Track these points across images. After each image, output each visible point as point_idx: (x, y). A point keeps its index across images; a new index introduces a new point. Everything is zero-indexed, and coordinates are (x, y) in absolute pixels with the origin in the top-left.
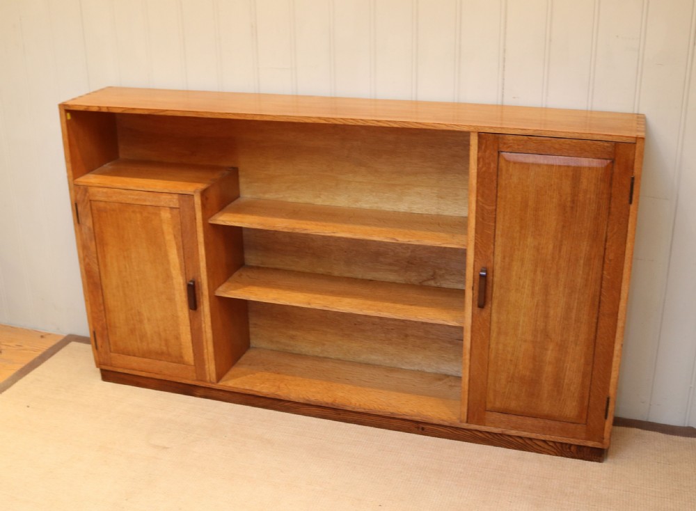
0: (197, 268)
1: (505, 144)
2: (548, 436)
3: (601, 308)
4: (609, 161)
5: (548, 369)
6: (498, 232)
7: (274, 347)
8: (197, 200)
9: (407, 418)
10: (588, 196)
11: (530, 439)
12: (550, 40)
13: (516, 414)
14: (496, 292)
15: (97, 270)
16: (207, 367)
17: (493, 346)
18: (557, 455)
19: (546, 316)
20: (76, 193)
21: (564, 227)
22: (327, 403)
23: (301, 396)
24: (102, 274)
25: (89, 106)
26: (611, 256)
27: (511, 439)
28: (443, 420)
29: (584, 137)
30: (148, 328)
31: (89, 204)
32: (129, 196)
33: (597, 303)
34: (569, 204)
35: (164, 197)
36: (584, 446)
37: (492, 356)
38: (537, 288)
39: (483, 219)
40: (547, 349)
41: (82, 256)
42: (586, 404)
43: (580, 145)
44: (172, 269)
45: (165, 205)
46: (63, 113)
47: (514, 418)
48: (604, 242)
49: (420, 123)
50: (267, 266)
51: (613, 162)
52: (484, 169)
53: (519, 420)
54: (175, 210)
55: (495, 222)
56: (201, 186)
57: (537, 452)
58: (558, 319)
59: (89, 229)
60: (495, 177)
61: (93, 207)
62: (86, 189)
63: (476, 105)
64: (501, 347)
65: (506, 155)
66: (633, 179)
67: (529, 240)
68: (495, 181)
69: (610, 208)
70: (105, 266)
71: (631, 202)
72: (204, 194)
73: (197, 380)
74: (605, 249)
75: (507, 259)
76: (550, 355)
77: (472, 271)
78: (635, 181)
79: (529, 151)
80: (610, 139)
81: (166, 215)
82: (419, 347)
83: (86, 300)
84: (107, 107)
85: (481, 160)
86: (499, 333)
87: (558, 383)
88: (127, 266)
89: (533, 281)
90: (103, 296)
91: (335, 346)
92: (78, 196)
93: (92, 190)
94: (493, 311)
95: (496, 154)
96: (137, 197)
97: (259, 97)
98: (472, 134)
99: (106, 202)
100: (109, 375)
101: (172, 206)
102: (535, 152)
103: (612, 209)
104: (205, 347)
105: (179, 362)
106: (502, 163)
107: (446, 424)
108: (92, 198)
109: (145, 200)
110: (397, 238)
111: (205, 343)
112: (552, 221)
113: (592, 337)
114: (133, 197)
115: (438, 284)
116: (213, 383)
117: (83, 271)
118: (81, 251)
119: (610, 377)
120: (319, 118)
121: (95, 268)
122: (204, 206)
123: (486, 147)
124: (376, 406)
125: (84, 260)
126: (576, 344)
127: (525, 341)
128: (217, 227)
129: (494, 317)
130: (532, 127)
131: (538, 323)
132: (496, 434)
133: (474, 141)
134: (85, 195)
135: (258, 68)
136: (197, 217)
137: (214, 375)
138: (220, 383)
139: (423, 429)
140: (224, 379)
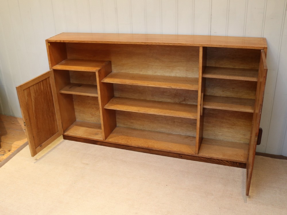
7: (125, 126)
8: (97, 74)
9: (176, 152)
11: (222, 160)
12: (229, 11)
18: (232, 166)
22: (146, 147)
23: (136, 145)
27: (214, 160)
28: (189, 153)
29: (243, 47)
36: (242, 163)
49: (180, 44)
50: (122, 97)
56: (98, 69)
57: (224, 165)
63: (201, 36)
72: (99, 71)
80: (253, 48)
82: (179, 126)
84: (63, 40)
91: (148, 126)
97: (118, 35)
98: (200, 47)
100: (65, 137)
107: (190, 155)
110: (171, 87)
115: (186, 103)
116: (104, 140)
120: (142, 42)
122: (99, 76)
124: (164, 148)
128: (104, 83)
130: (223, 44)
133: (201, 50)
135: (118, 24)
136: (97, 80)
137: (104, 137)
138: (106, 140)
139: (181, 156)
140: (107, 138)
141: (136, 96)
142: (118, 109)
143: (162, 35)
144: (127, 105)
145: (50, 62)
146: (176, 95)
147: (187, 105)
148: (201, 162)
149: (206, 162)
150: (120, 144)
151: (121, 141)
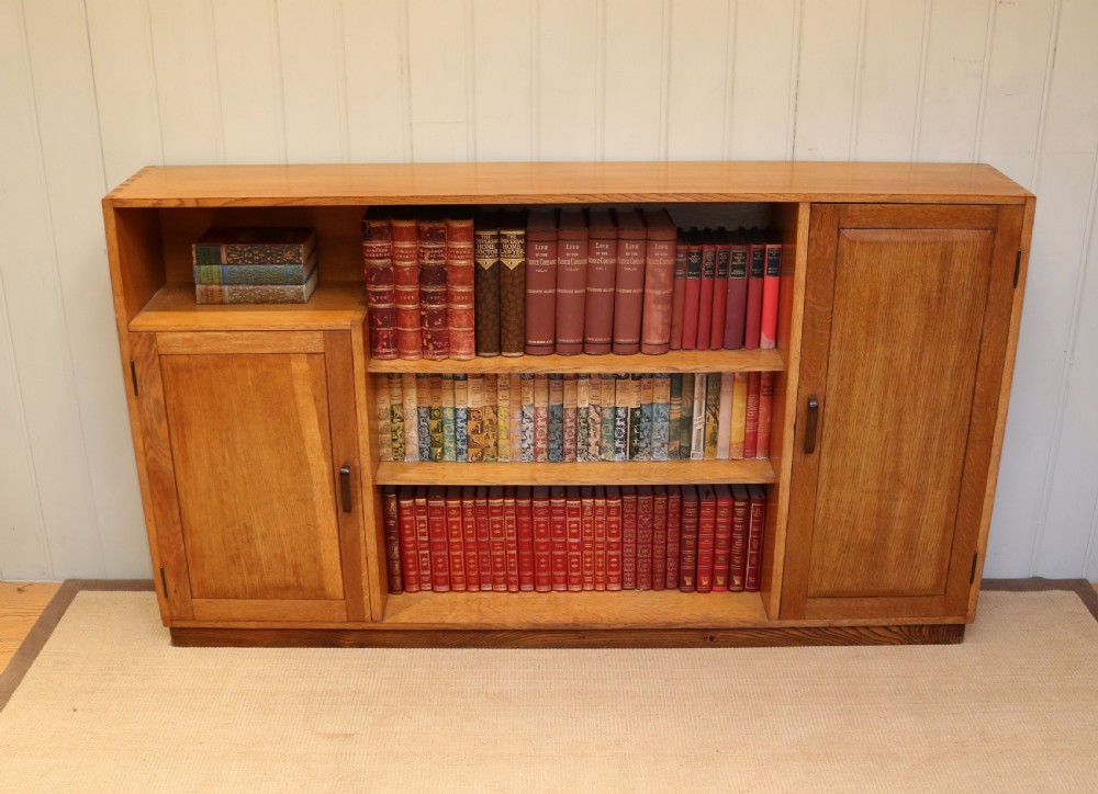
0: (354, 444)
1: (848, 217)
2: (893, 619)
3: (972, 433)
4: (989, 231)
5: (898, 527)
6: (834, 343)
8: (358, 338)
10: (961, 282)
11: (867, 627)
13: (850, 596)
14: (828, 428)
15: (171, 468)
16: (366, 597)
17: (821, 505)
18: (902, 643)
19: (898, 453)
20: (133, 344)
21: (926, 326)
22: (567, 625)
23: (522, 620)
24: (180, 473)
25: (161, 200)
26: (986, 360)
27: (839, 632)
28: (743, 623)
29: (958, 200)
30: (262, 550)
31: (157, 361)
32: (234, 342)
33: (966, 427)
34: (934, 295)
35: (298, 336)
36: (940, 625)
37: (820, 520)
38: (887, 417)
39: (813, 326)
40: (897, 500)
41: (141, 447)
42: (946, 567)
43: (952, 212)
44: (308, 452)
45: (298, 350)
46: (111, 213)
47: (845, 603)
48: (978, 343)
49: (725, 195)
51: (994, 231)
52: (817, 255)
53: (853, 602)
54: (316, 357)
55: (831, 330)
57: (876, 644)
58: (914, 456)
59: (157, 402)
60: (832, 266)
61: (165, 366)
62: (151, 337)
64: (832, 504)
65: (847, 233)
66: (1019, 253)
67: (878, 350)
68: (833, 272)
69: (988, 295)
70: (186, 460)
71: (1015, 285)
73: (348, 621)
74: (980, 352)
75: (846, 379)
76: (901, 506)
77: (795, 401)
78: (1022, 256)
79: (883, 226)
80: (990, 201)
81: (300, 366)
83: (147, 520)
84: (197, 199)
85: (813, 241)
86: (830, 486)
87: (910, 544)
88: (227, 456)
89: (882, 406)
90: (180, 509)
92: (137, 350)
93: (161, 338)
94: (823, 455)
95: (835, 232)
96: (250, 342)
98: (801, 206)
99: (189, 355)
100: (183, 636)
101: (311, 349)
102: (890, 226)
103: (991, 297)
104: (364, 567)
105: (317, 598)
106: (844, 245)
107: (749, 625)
108: (162, 351)
109: (262, 346)
111: (363, 562)
112: (910, 321)
113: (958, 474)
114: (240, 342)
116: (376, 622)
117: (144, 472)
118: (140, 441)
119: (979, 526)
120: (568, 195)
121: (167, 465)
122: (364, 346)
123: (821, 222)
124: (639, 616)
125: (146, 455)
126: (937, 487)
127: (868, 492)
129: (825, 464)
130: (885, 191)
131: (887, 465)
132: (818, 628)
133: (804, 216)
134: (150, 347)
135: (411, 125)
136: (356, 364)
137: (377, 610)
138: (387, 621)
139: (712, 639)
140: (388, 613)
143: (602, 164)
145: (121, 300)
148: (792, 648)
149: (808, 644)
150: (450, 627)
151: (454, 614)
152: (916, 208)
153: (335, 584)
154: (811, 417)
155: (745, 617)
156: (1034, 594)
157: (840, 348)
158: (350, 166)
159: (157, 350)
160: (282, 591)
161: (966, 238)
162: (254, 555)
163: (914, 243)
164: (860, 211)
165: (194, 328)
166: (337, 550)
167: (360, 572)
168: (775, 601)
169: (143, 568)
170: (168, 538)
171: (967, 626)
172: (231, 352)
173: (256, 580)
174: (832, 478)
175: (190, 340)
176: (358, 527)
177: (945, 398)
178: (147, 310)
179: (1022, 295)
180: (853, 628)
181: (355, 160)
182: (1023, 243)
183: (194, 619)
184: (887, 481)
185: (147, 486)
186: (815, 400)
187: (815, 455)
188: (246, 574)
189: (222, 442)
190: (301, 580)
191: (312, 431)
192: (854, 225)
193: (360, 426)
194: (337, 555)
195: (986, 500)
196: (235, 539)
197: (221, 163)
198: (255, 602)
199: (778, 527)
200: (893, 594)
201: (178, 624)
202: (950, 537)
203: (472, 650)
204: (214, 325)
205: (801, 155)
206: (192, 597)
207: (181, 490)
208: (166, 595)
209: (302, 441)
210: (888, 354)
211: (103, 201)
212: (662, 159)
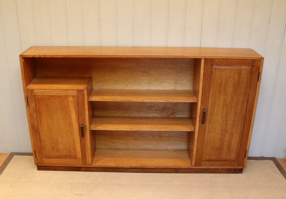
0: (84, 119)
1: (214, 62)
2: (224, 167)
3: (246, 119)
4: (251, 67)
5: (226, 143)
6: (210, 95)
7: (106, 147)
8: (85, 92)
9: (172, 168)
10: (244, 80)
11: (217, 169)
14: (208, 117)
15: (37, 125)
16: (87, 159)
17: (206, 137)
18: (226, 173)
19: (226, 124)
20: (27, 93)
21: (235, 91)
22: (139, 167)
23: (128, 165)
24: (39, 126)
25: (35, 55)
26: (250, 100)
29: (243, 58)
30: (61, 146)
31: (34, 97)
32: (53, 93)
33: (244, 118)
34: (237, 83)
35: (69, 92)
36: (236, 169)
37: (206, 141)
38: (223, 115)
39: (205, 91)
40: (226, 136)
41: (29, 119)
42: (238, 154)
43: (241, 62)
44: (73, 121)
45: (70, 95)
46: (22, 58)
47: (212, 162)
48: (248, 96)
49: (182, 56)
50: (103, 116)
51: (253, 67)
52: (206, 72)
53: (214, 163)
54: (75, 97)
55: (209, 92)
56: (85, 86)
57: (220, 173)
58: (231, 125)
59: (34, 108)
60: (210, 75)
61: (35, 98)
62: (32, 91)
64: (209, 137)
65: (214, 66)
66: (259, 73)
67: (222, 97)
68: (210, 77)
69: (251, 83)
70: (41, 122)
71: (258, 81)
72: (87, 89)
73: (83, 165)
74: (248, 98)
75: (213, 105)
76: (227, 138)
77: (200, 110)
78: (260, 73)
79: (223, 65)
80: (252, 59)
81: (71, 99)
82: (166, 140)
83: (31, 138)
84: (44, 55)
85: (205, 69)
86: (209, 132)
87: (229, 148)
88: (52, 122)
89: (222, 112)
90: (39, 135)
92: (28, 94)
93: (35, 91)
94: (207, 124)
95: (211, 66)
96: (57, 93)
97: (101, 48)
98: (202, 59)
99: (42, 96)
100: (40, 168)
101: (73, 95)
102: (225, 65)
103: (252, 84)
104: (87, 151)
105: (75, 159)
106: (213, 69)
107: (187, 168)
108: (35, 94)
109: (61, 94)
110: (169, 100)
111: (87, 150)
112: (230, 89)
113: (242, 130)
114: (55, 93)
115: (174, 116)
116: (90, 165)
117: (30, 126)
118: (29, 118)
119: (247, 143)
120: (141, 56)
121: (36, 124)
123: (207, 64)
125: (31, 121)
126: (236, 133)
127: (218, 134)
129: (207, 127)
130: (224, 56)
131: (223, 127)
132: (205, 169)
133: (203, 62)
134: (32, 93)
135: (101, 36)
136: (85, 99)
137: (90, 162)
138: (93, 165)
139: (177, 171)
140: (93, 163)
141: (120, 114)
142: (107, 129)
143: (151, 47)
144: (114, 124)
145: (24, 81)
146: (164, 109)
147: (175, 118)
148: (198, 174)
149: (202, 173)
150: (109, 167)
151: (110, 163)
152: (233, 60)
153: (79, 155)
154: (204, 114)
155: (186, 166)
156: (262, 161)
157: (212, 96)
158: (85, 47)
159: (33, 94)
160: (66, 157)
161: (245, 68)
162: (58, 147)
163: (232, 69)
164: (218, 61)
165: (43, 89)
166: (80, 146)
167: (86, 152)
168: (194, 162)
169: (30, 150)
170: (36, 143)
171: (244, 169)
172: (53, 95)
173: (59, 154)
174: (209, 130)
175: (42, 92)
176: (86, 141)
177: (239, 110)
178: (31, 84)
179: (260, 83)
180: (214, 169)
181: (86, 46)
182: (260, 70)
183: (43, 164)
184: (223, 132)
185: (31, 129)
186: (205, 110)
187: (205, 124)
188: (56, 152)
189: (50, 118)
190: (71, 154)
191: (74, 116)
192: (216, 64)
193: (86, 115)
194: (80, 148)
195: (249, 137)
196: (54, 143)
197: (51, 46)
198: (59, 159)
199: (195, 143)
200: (225, 160)
201: (39, 165)
202: (239, 146)
203: (115, 173)
204: (48, 88)
205: (203, 46)
206: (43, 158)
207: (40, 130)
208: (36, 157)
209: (71, 118)
210: (224, 98)
211: (20, 55)
212: (166, 46)
